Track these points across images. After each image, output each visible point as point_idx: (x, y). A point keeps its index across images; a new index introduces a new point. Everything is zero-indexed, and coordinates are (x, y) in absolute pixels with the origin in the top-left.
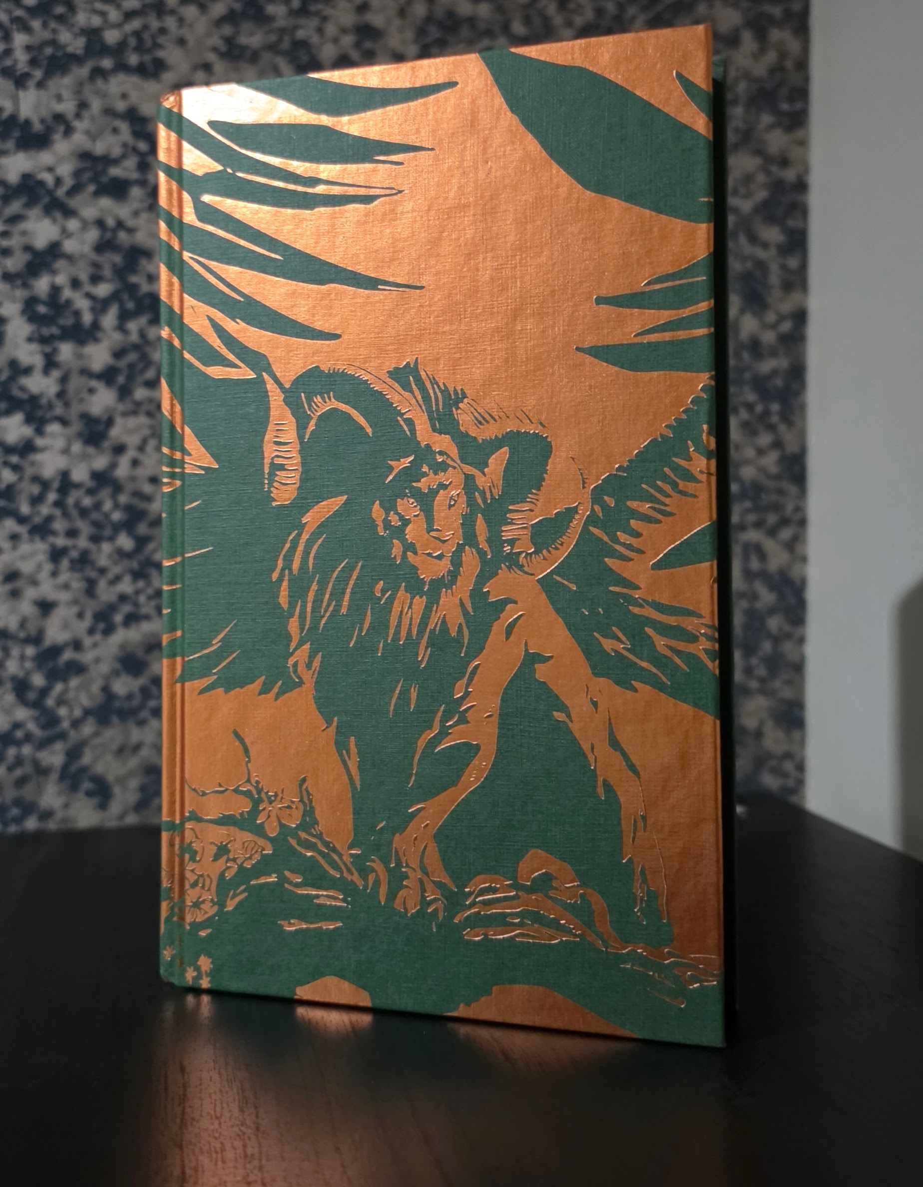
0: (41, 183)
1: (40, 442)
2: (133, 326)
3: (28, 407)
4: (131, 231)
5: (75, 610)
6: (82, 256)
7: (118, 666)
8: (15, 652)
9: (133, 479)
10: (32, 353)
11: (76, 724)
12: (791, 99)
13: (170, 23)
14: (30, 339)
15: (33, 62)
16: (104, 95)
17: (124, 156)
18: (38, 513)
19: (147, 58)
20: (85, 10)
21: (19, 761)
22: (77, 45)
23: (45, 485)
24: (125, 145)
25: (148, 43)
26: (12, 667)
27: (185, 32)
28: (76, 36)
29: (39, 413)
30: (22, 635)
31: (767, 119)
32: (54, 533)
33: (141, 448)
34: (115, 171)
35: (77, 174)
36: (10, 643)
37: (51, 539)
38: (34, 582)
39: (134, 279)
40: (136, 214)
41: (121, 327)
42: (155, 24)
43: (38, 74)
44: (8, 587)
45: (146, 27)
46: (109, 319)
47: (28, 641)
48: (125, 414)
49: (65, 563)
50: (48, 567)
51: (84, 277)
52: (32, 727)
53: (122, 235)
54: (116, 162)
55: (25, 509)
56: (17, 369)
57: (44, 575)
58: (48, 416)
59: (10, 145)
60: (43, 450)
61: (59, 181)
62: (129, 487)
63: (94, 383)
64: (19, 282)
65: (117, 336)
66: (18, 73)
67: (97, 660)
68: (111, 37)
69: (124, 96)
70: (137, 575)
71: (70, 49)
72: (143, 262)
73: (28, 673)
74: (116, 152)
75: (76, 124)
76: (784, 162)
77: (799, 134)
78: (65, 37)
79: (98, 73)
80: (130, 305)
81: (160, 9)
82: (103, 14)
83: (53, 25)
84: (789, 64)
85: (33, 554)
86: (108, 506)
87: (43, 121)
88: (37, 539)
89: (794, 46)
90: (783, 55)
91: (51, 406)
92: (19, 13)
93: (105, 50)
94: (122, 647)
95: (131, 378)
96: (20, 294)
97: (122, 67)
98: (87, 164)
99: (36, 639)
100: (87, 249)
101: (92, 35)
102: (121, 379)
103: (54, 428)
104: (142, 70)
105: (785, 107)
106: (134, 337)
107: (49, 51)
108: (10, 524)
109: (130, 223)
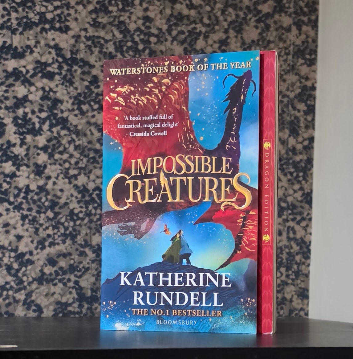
0: (21, 72)
1: (18, 173)
2: (54, 130)
3: (13, 160)
4: (55, 92)
5: (30, 239)
6: (35, 101)
7: (47, 262)
8: (7, 255)
9: (53, 190)
10: (16, 138)
11: (30, 284)
12: (310, 54)
13: (72, 12)
14: (15, 133)
15: (19, 24)
16: (46, 39)
17: (53, 63)
18: (17, 201)
19: (62, 25)
20: (39, 5)
21: (8, 297)
22: (36, 19)
23: (20, 190)
24: (53, 58)
25: (63, 19)
26: (6, 260)
27: (77, 15)
28: (35, 15)
29: (18, 162)
30: (10, 248)
31: (301, 61)
32: (23, 209)
33: (57, 178)
34: (49, 69)
35: (34, 69)
36: (5, 251)
37: (21, 211)
38: (15, 228)
39: (55, 111)
40: (57, 86)
41: (50, 130)
42: (66, 12)
43: (20, 29)
44: (4, 229)
45: (62, 13)
46: (46, 127)
47: (12, 250)
48: (50, 164)
49: (27, 221)
50: (21, 222)
51: (36, 110)
52: (13, 284)
53: (51, 93)
54: (50, 65)
55: (12, 199)
56: (10, 145)
57: (19, 225)
58: (21, 163)
59: (9, 56)
60: (19, 176)
61: (28, 72)
62: (52, 193)
63: (39, 151)
64: (11, 110)
65: (49, 133)
66: (13, 28)
67: (38, 259)
68: (49, 16)
69: (54, 39)
70: (54, 227)
71: (33, 20)
72: (59, 104)
73: (12, 262)
74: (50, 61)
75: (34, 49)
76: (307, 79)
77: (313, 68)
78: (31, 15)
79: (43, 30)
80: (54, 122)
81: (68, 6)
82: (46, 7)
83: (27, 10)
84: (310, 40)
85: (15, 217)
86: (43, 200)
87: (22, 47)
88: (16, 211)
89: (312, 33)
90: (307, 37)
91: (23, 159)
92: (14, 4)
93: (46, 21)
94: (48, 255)
95: (53, 150)
96: (11, 114)
97: (53, 28)
98: (39, 65)
99: (15, 250)
100: (38, 98)
101: (42, 15)
102: (50, 151)
103: (24, 168)
104: (60, 30)
105: (308, 57)
106: (55, 134)
107: (25, 20)
108: (6, 204)
109: (54, 90)
